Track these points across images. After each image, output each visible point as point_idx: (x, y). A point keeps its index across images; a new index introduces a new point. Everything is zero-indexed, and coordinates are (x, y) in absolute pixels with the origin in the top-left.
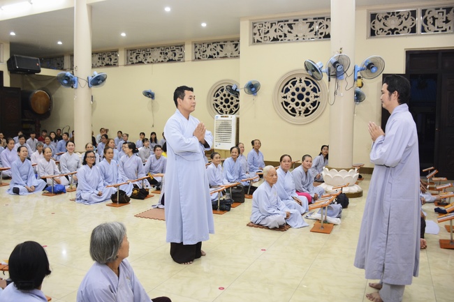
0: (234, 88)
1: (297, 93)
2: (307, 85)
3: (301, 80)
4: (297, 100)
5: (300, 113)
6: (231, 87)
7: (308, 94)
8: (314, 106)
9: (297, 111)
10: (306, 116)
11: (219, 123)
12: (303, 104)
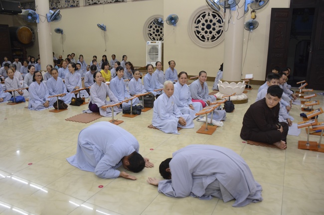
0: (160, 21)
1: (206, 24)
2: (214, 18)
3: (209, 14)
4: (206, 29)
5: (208, 39)
6: (158, 20)
7: (214, 24)
8: (218, 34)
9: (206, 38)
10: (212, 41)
11: (150, 47)
12: (211, 32)
